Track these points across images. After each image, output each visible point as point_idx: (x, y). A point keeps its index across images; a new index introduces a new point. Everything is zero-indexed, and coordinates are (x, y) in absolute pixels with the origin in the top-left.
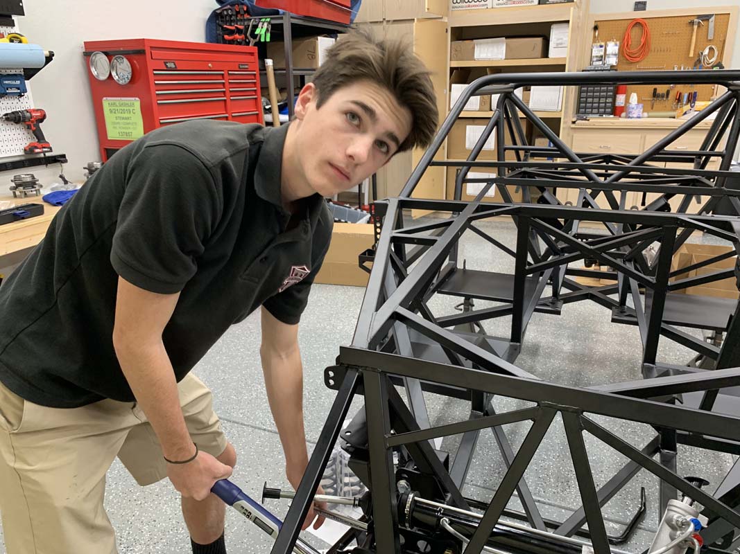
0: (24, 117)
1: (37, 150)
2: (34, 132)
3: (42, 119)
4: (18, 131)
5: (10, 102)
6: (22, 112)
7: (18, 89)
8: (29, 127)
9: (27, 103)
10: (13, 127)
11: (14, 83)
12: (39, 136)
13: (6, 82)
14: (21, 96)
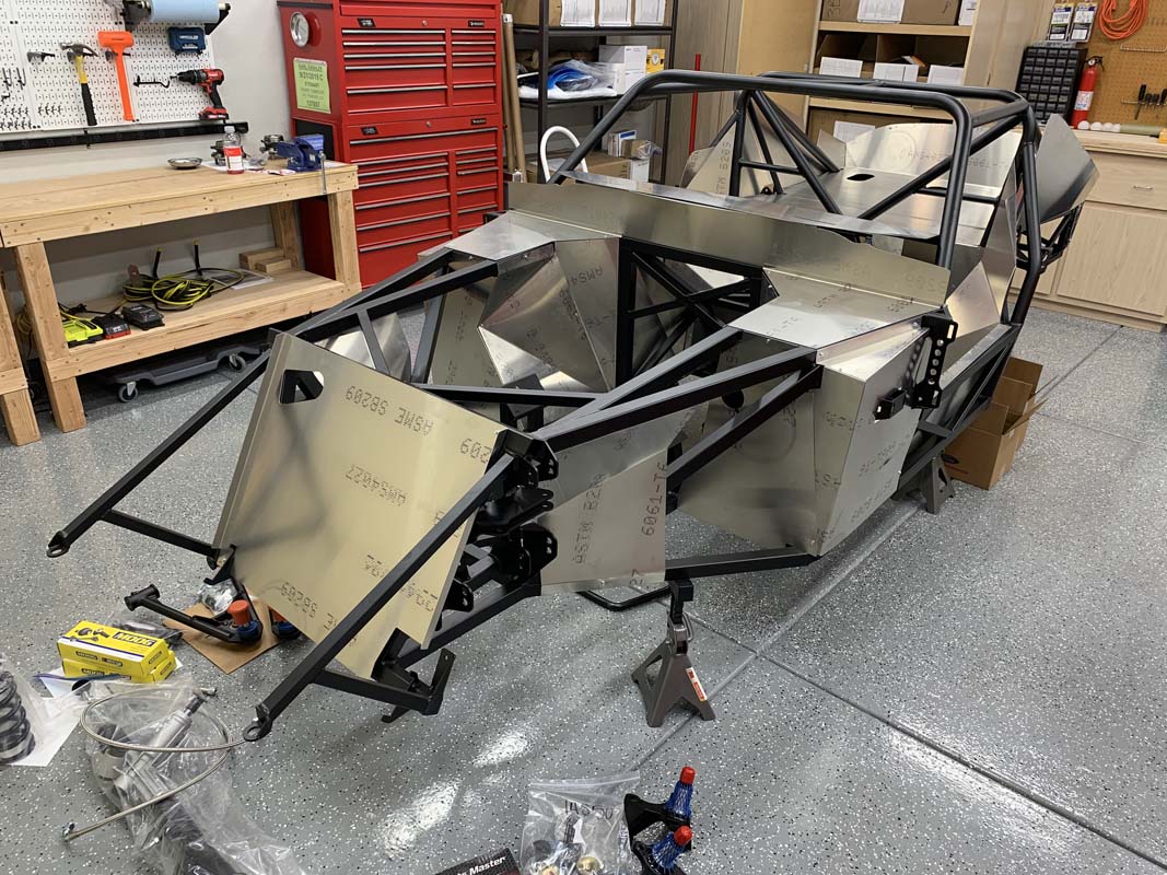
0: (199, 77)
1: (211, 117)
2: (210, 94)
3: (220, 80)
4: (195, 93)
5: (187, 60)
6: (198, 72)
7: (196, 45)
8: (205, 90)
9: (206, 61)
10: (189, 88)
11: (191, 38)
12: (215, 99)
13: (182, 37)
14: (200, 53)
